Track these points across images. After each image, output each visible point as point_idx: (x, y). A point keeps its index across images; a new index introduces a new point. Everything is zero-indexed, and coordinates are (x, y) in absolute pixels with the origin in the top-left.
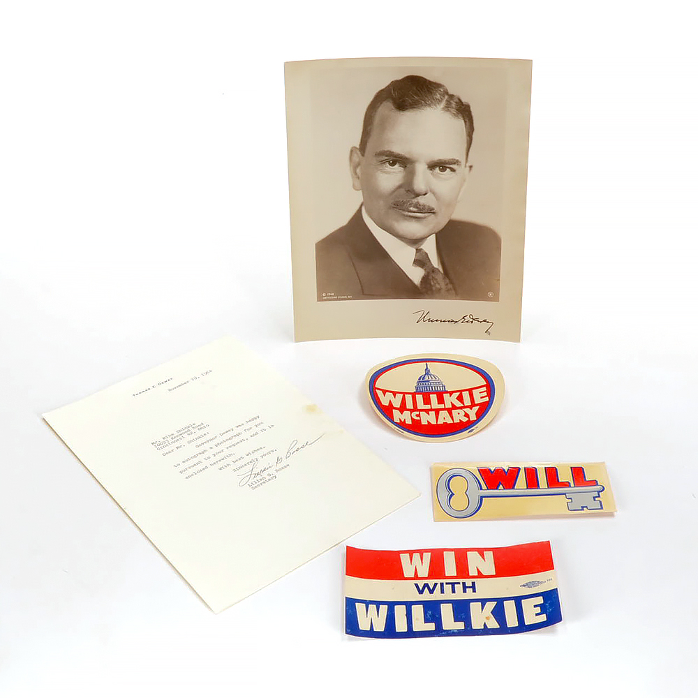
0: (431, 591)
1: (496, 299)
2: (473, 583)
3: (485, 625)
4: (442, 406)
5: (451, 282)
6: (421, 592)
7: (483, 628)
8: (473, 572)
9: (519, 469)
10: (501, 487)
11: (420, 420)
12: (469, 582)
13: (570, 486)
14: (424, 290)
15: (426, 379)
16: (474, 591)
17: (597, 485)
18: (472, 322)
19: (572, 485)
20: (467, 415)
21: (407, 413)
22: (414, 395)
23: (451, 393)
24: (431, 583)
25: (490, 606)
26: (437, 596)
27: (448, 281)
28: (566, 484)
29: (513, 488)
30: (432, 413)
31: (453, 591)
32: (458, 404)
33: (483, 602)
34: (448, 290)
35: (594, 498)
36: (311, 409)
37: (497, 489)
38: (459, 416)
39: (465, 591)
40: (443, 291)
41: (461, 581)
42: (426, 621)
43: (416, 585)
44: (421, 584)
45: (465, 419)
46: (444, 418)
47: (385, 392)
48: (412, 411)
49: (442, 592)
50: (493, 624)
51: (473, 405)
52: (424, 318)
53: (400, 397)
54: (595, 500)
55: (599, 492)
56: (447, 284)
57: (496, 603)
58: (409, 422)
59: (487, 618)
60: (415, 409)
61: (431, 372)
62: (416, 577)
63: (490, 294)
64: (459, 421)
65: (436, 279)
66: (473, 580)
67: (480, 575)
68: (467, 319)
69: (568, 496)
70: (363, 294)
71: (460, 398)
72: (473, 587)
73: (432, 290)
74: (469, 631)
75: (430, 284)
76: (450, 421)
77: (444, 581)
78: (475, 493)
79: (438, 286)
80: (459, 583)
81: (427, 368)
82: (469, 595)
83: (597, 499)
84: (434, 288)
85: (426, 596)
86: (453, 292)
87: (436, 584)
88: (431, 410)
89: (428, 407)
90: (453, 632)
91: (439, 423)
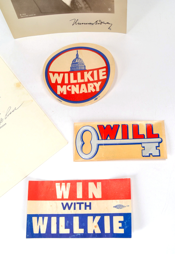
0: (69, 208)
1: (113, 11)
2: (90, 203)
3: (94, 231)
4: (82, 81)
5: (87, 3)
6: (64, 208)
7: (93, 233)
8: (90, 196)
9: (119, 125)
10: (109, 138)
11: (71, 91)
12: (88, 202)
13: (144, 138)
14: (73, 8)
15: (76, 61)
16: (90, 209)
17: (159, 137)
18: (101, 24)
19: (146, 137)
20: (95, 88)
21: (64, 87)
22: (69, 73)
23: (88, 71)
24: (70, 202)
25: (98, 218)
26: (72, 211)
27: (85, 3)
28: (142, 137)
29: (115, 139)
30: (78, 86)
31: (80, 209)
32: (91, 79)
33: (94, 215)
34: (86, 8)
35: (156, 147)
36: (18, 85)
37: (107, 139)
38: (91, 89)
39: (86, 209)
40: (83, 9)
41: (84, 201)
42: (66, 228)
43: (62, 204)
44: (65, 202)
45: (94, 90)
46: (84, 89)
47: (54, 73)
48: (67, 85)
49: (75, 209)
50: (98, 231)
51: (99, 80)
52: (76, 22)
53: (62, 75)
54: (156, 149)
55: (159, 143)
56: (85, 5)
57: (100, 217)
58: (65, 93)
59: (95, 227)
60: (69, 83)
61: (80, 57)
62: (63, 199)
63: (109, 9)
64: (90, 92)
65: (79, 2)
66: (90, 201)
67: (94, 198)
68: (98, 22)
69: (143, 145)
70: (41, 12)
71: (92, 75)
72: (90, 206)
73: (77, 8)
74: (85, 235)
75: (76, 5)
76: (86, 92)
77: (76, 201)
78: (95, 142)
79: (80, 6)
80: (83, 203)
81: (77, 54)
82: (88, 211)
83: (158, 148)
84: (78, 7)
85: (67, 212)
86: (89, 9)
87: (72, 203)
88: (77, 83)
89: (75, 81)
90: (78, 235)
91: (80, 93)
